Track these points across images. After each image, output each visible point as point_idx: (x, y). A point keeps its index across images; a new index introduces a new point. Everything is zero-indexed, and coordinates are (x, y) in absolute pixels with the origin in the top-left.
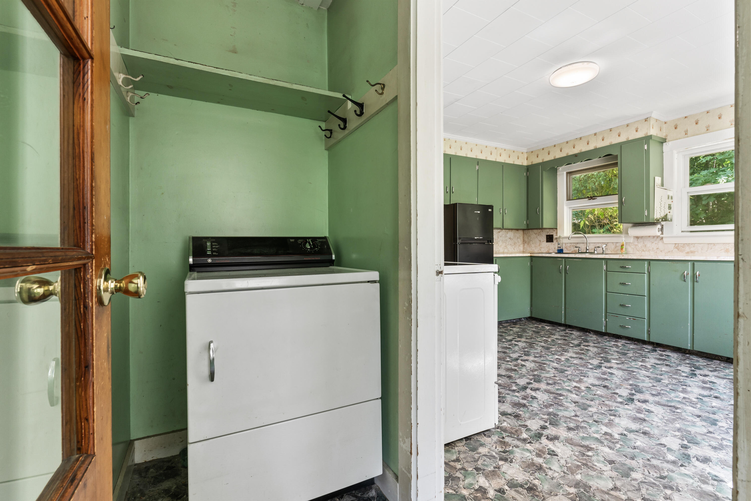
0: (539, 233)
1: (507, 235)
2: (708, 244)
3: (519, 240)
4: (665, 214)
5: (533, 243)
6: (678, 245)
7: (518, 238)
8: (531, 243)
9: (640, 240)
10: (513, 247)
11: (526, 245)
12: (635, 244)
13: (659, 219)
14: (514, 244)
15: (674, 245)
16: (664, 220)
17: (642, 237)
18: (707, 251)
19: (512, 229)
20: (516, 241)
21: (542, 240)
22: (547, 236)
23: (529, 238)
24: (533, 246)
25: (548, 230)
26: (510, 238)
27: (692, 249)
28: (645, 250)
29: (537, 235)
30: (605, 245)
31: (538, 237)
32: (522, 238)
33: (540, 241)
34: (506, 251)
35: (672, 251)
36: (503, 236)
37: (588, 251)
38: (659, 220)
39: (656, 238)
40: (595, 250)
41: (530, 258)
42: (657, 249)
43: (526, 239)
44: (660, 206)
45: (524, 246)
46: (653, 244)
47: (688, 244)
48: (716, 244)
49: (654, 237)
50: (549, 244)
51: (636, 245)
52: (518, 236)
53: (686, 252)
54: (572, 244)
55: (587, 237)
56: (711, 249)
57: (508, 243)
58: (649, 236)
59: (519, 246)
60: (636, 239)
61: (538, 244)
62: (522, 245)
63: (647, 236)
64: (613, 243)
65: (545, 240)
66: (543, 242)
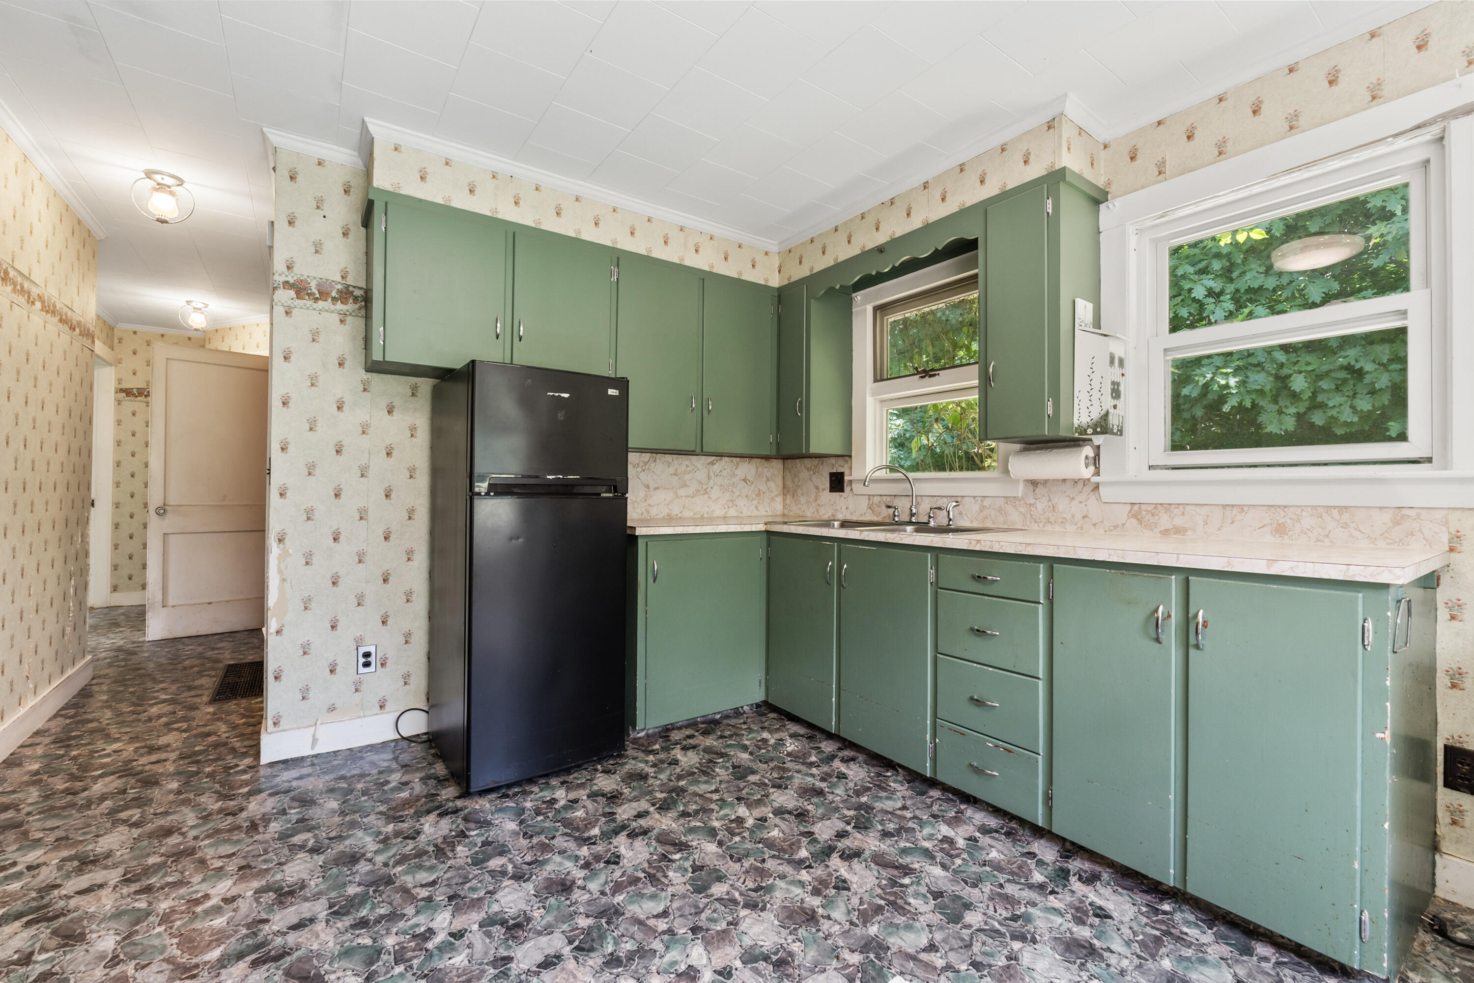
0: (816, 467)
1: (737, 472)
2: (1225, 506)
3: (772, 485)
4: (1103, 413)
5: (803, 495)
6: (1140, 509)
7: (768, 480)
8: (799, 492)
9: (1040, 490)
10: (755, 502)
11: (789, 497)
12: (1028, 502)
13: (1085, 426)
14: (758, 495)
15: (1129, 507)
16: (1099, 430)
17: (1046, 482)
18: (1219, 529)
19: (751, 457)
20: (763, 488)
21: (821, 487)
22: (831, 474)
23: (796, 480)
24: (803, 500)
25: (833, 461)
26: (745, 480)
27: (1179, 522)
28: (1052, 520)
29: (812, 473)
30: (955, 504)
31: (814, 478)
32: (781, 477)
33: (817, 488)
34: (732, 512)
35: (1123, 525)
36: (725, 473)
37: (913, 519)
38: (1085, 430)
39: (1081, 484)
40: (930, 517)
41: (765, 536)
42: (1084, 517)
43: (789, 483)
44: (1090, 387)
45: (784, 500)
46: (1073, 503)
47: (1168, 507)
48: (1245, 509)
49: (1076, 482)
50: (836, 495)
51: (1031, 505)
52: (769, 474)
53: (1162, 529)
54: (884, 498)
55: (913, 479)
56: (1233, 522)
57: (738, 493)
58: (1064, 480)
59: (772, 499)
60: (1031, 488)
61: (813, 496)
62: (779, 499)
63: (1057, 480)
64: (975, 497)
65: (828, 485)
66: (823, 490)
